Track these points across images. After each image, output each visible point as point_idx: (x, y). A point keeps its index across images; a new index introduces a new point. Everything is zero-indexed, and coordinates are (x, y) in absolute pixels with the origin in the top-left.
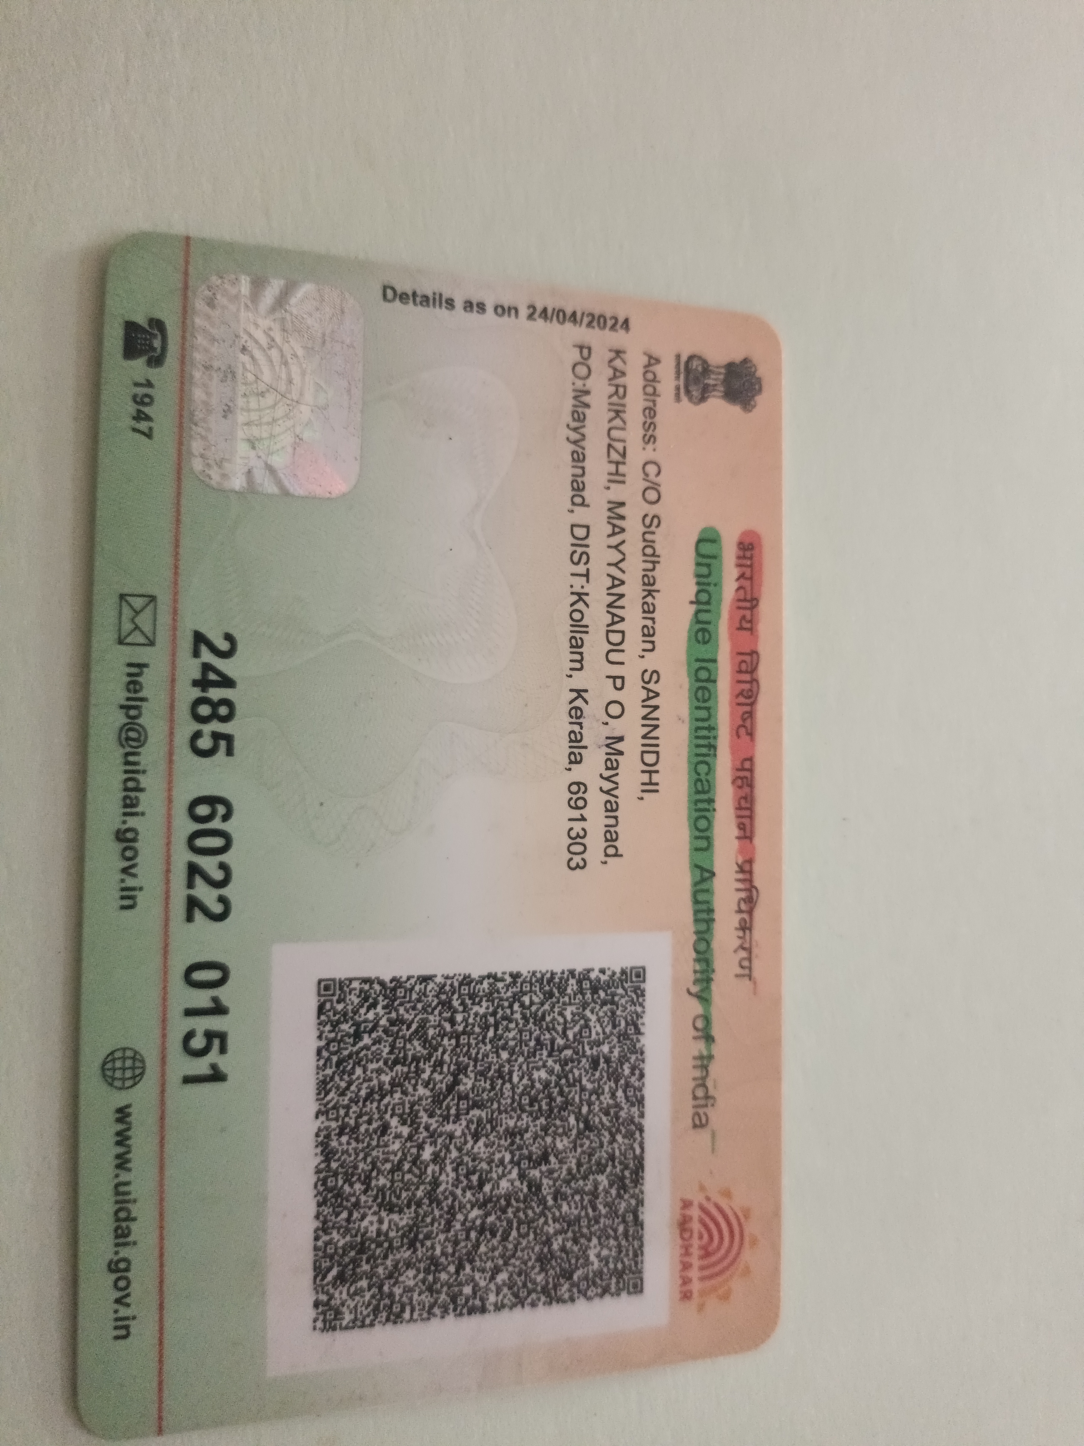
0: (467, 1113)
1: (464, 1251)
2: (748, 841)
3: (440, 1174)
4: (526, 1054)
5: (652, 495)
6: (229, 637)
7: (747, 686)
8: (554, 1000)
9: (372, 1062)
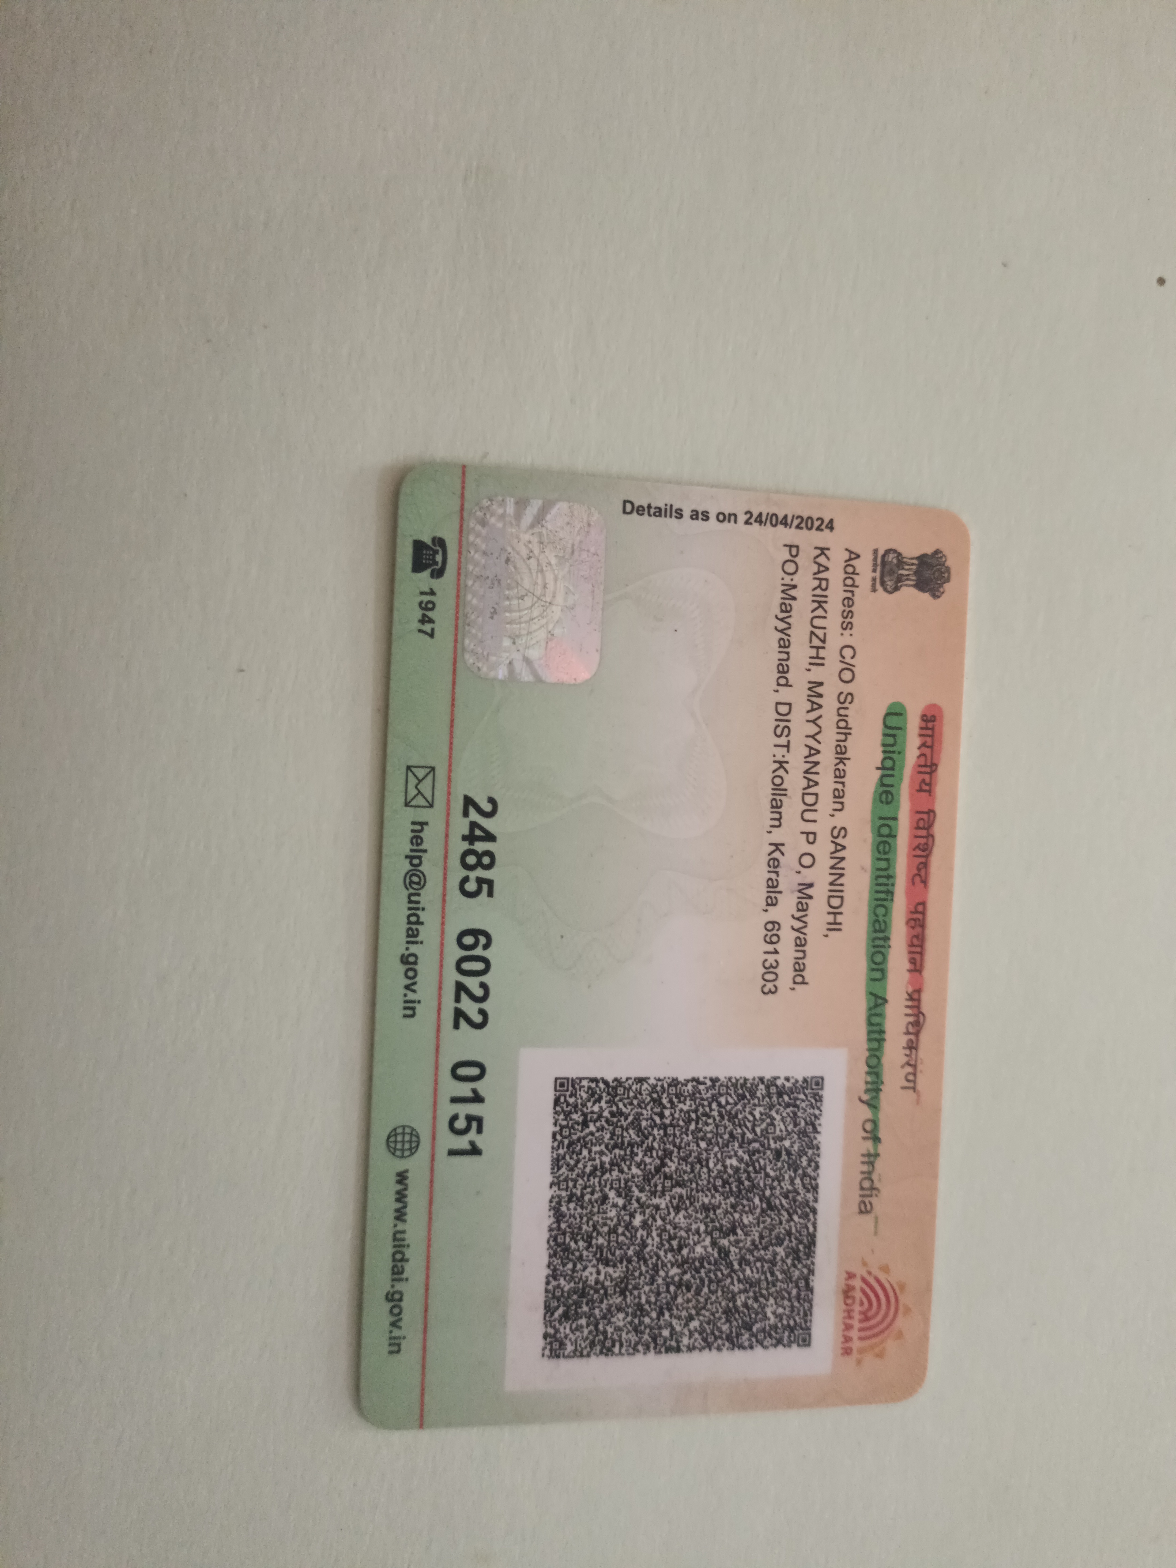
0: (671, 1191)
1: (664, 1301)
2: (917, 974)
3: (647, 1238)
4: (720, 1145)
5: (847, 675)
6: (492, 800)
7: (923, 841)
8: (746, 1101)
9: (596, 1146)
